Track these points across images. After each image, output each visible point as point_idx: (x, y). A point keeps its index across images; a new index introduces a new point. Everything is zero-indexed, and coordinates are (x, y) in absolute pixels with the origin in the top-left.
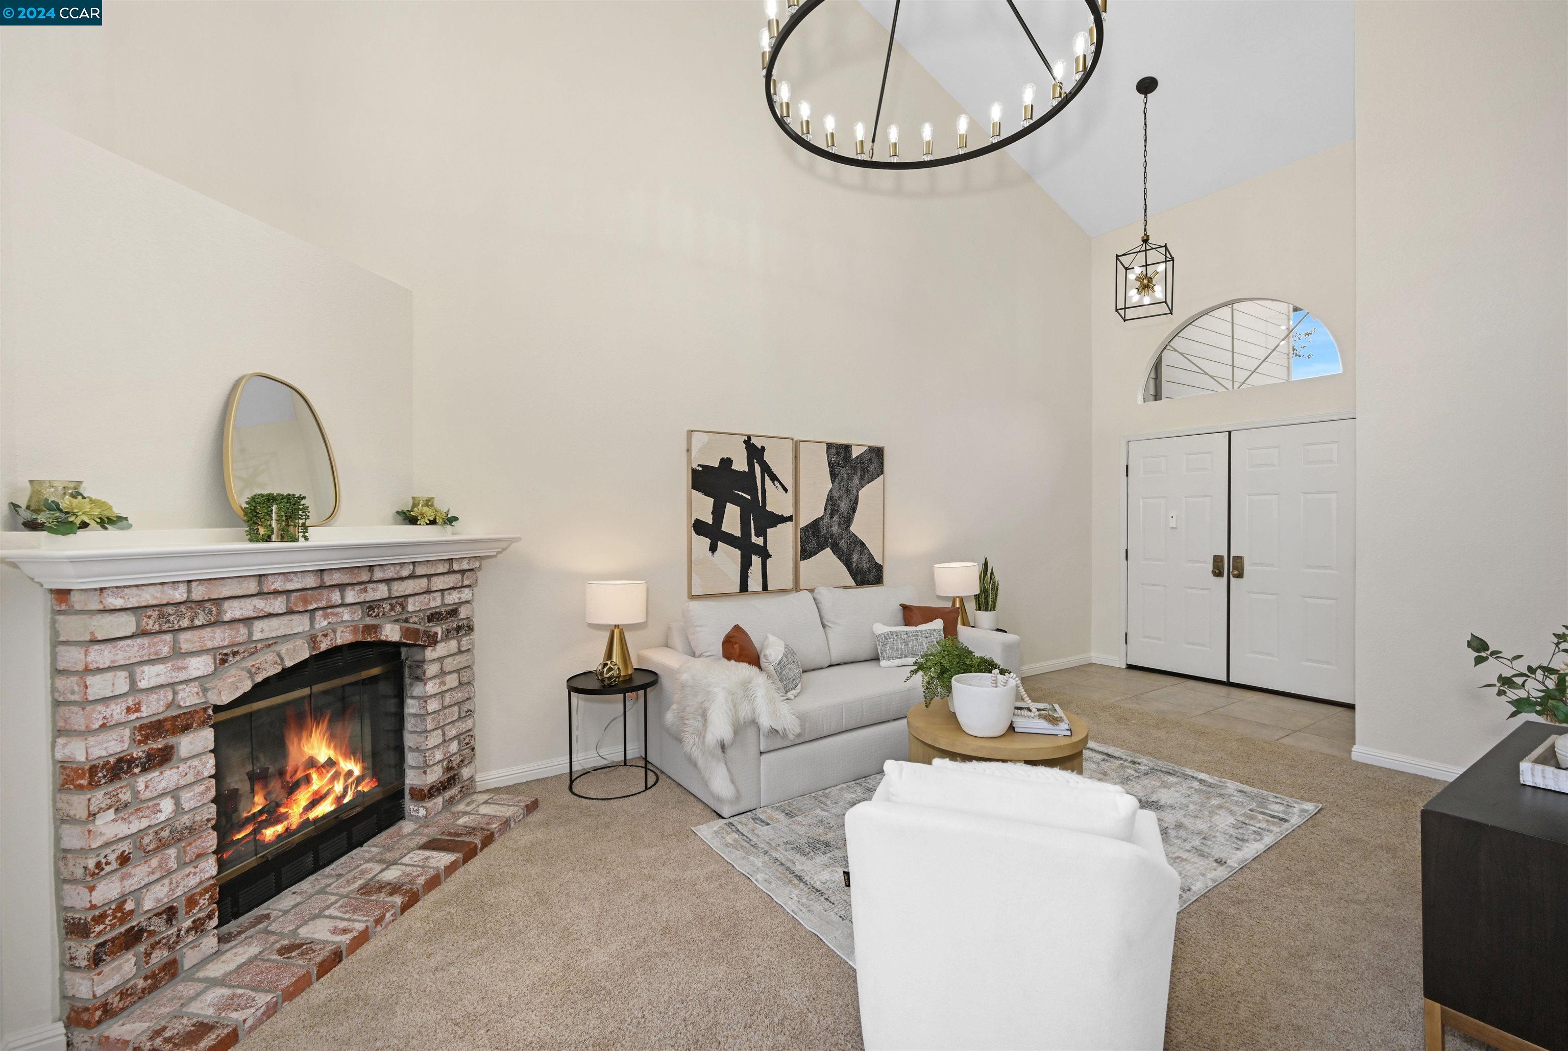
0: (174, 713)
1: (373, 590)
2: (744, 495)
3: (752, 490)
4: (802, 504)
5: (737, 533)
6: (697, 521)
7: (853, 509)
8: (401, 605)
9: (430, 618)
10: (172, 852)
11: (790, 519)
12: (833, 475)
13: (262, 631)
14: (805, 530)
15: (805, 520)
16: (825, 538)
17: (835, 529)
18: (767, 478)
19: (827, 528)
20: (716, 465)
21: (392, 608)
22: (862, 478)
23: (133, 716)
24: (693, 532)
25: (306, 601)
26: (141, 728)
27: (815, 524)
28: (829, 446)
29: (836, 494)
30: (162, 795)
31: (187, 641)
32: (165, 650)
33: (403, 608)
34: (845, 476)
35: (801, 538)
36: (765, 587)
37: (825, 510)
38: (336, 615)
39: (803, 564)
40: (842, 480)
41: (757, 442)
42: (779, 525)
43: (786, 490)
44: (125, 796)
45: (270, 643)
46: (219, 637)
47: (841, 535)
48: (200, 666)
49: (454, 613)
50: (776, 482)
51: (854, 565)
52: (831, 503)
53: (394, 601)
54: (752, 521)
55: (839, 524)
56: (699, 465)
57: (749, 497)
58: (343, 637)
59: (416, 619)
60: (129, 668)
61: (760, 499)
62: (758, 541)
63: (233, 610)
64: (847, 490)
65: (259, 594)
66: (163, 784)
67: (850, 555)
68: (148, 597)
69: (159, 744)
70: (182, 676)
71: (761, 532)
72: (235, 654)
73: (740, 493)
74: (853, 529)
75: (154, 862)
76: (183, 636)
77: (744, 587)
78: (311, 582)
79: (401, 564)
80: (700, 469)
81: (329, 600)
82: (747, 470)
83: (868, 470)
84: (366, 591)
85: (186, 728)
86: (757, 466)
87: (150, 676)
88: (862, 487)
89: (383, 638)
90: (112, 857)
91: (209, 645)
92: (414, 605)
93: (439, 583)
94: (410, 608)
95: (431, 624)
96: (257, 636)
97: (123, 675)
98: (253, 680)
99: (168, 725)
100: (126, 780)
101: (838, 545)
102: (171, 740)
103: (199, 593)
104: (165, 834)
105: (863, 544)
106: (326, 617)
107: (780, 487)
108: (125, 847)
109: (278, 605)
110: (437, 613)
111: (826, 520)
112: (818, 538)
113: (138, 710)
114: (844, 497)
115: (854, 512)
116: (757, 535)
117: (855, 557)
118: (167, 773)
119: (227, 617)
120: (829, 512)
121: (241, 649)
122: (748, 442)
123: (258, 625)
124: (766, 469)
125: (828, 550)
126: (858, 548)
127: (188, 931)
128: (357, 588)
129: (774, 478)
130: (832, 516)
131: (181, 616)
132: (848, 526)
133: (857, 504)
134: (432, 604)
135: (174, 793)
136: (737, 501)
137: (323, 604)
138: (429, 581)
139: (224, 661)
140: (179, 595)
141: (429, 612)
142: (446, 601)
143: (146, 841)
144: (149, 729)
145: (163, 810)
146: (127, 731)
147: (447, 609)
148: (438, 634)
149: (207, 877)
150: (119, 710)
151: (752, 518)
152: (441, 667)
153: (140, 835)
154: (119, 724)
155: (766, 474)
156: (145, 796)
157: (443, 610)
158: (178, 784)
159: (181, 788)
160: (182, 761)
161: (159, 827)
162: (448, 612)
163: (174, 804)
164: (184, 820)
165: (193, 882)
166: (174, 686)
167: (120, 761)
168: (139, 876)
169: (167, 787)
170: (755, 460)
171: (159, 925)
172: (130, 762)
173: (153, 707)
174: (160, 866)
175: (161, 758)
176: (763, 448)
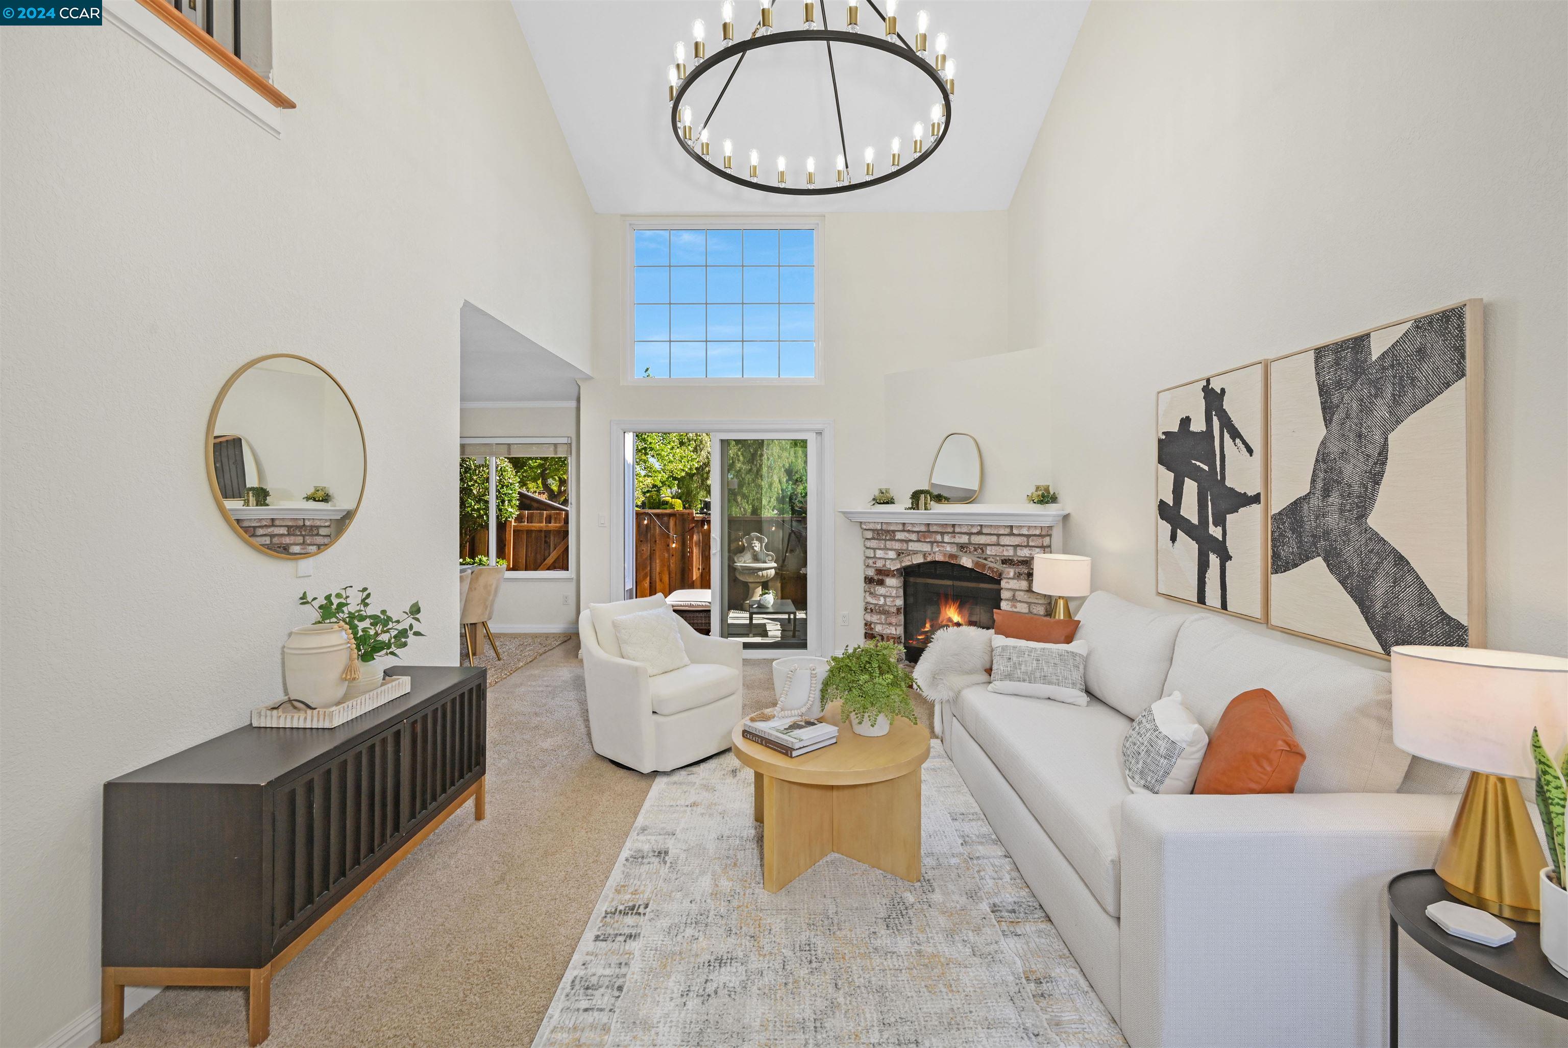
0: (884, 568)
1: (959, 537)
2: (1202, 465)
3: (1209, 458)
4: (1274, 474)
5: (1195, 520)
6: (1161, 501)
7: (1376, 478)
8: (982, 549)
9: (1004, 562)
10: (883, 617)
11: (1256, 499)
12: (1328, 410)
13: (913, 546)
14: (1278, 518)
15: (1279, 502)
16: (1314, 536)
17: (1333, 520)
18: (1227, 436)
19: (1317, 517)
20: (1176, 429)
21: (975, 550)
22: (1396, 400)
23: (874, 566)
24: (1159, 517)
25: (925, 538)
26: (876, 570)
27: (1295, 509)
28: (1321, 352)
29: (1334, 449)
30: (881, 595)
31: (889, 544)
32: (883, 545)
33: (983, 551)
34: (1355, 405)
35: (1273, 532)
36: (1224, 606)
37: (1313, 481)
38: (943, 547)
39: (1275, 578)
40: (1348, 416)
41: (1218, 384)
42: (1241, 510)
43: (1250, 451)
44: (872, 590)
45: (915, 552)
46: (897, 546)
47: (1346, 533)
48: (892, 554)
49: (1025, 562)
50: (1238, 441)
51: (1378, 605)
52: (1323, 466)
53: (977, 546)
54: (1210, 503)
55: (1342, 511)
56: (1163, 432)
57: (1206, 468)
58: (939, 558)
59: (993, 560)
60: (874, 549)
61: (1218, 470)
62: (1215, 531)
63: (899, 536)
64: (1360, 436)
65: (903, 531)
66: (881, 592)
67: (1367, 580)
68: (871, 526)
69: (881, 577)
70: (887, 557)
71: (1220, 521)
72: (903, 553)
73: (1198, 463)
74: (1373, 521)
75: (878, 616)
76: (888, 542)
77: (1201, 597)
78: (923, 529)
79: (972, 526)
80: (1164, 436)
81: (935, 539)
82: (1205, 429)
83: (1413, 379)
84: (955, 537)
85: (888, 575)
86: (1215, 419)
87: (879, 554)
88: (1399, 422)
89: (962, 564)
90: (869, 608)
91: (894, 548)
92: (991, 550)
93: (1005, 540)
94: (988, 552)
95: (1004, 566)
96: (910, 548)
97: (872, 551)
98: (901, 564)
99: (883, 572)
100: (872, 585)
101: (1339, 555)
102: (884, 578)
103: (884, 527)
104: (881, 609)
105: (1400, 560)
106: (938, 546)
107: (1242, 447)
108: (872, 606)
109: (914, 537)
110: (1009, 560)
111: (1315, 502)
112: (1300, 536)
113: (875, 564)
114: (1352, 451)
115: (1377, 483)
116: (1216, 525)
117: (1380, 588)
118: (883, 589)
119: (896, 538)
120: (1320, 485)
121: (904, 551)
122: (1206, 387)
123: (911, 544)
124: (1225, 421)
125: (1318, 564)
126: (1388, 565)
128: (950, 535)
129: (1235, 434)
130: (1326, 493)
131: (883, 535)
132: (1363, 516)
133: (1384, 463)
134: (1005, 553)
135: (885, 597)
136: (1196, 474)
137: (933, 540)
138: (998, 538)
139: (899, 555)
140: (879, 527)
141: (1003, 558)
142: (1018, 554)
143: (877, 608)
144: (879, 572)
145: (882, 601)
146: (873, 570)
147: (1019, 559)
148: (1012, 574)
149: (893, 633)
150: (871, 562)
151: (1209, 498)
152: (1014, 596)
153: (876, 605)
154: (871, 567)
155: (1225, 430)
156: (877, 593)
157: (1015, 559)
158: (887, 594)
159: (888, 596)
160: (888, 587)
161: (880, 606)
162: (1019, 562)
163: (885, 601)
164: (887, 608)
165: (889, 632)
166: (885, 559)
167: (871, 578)
168: (875, 618)
169: (884, 594)
170: (1214, 413)
171: (878, 638)
172: (874, 580)
173: (880, 564)
174: (880, 619)
175: (881, 583)
176: (1221, 389)
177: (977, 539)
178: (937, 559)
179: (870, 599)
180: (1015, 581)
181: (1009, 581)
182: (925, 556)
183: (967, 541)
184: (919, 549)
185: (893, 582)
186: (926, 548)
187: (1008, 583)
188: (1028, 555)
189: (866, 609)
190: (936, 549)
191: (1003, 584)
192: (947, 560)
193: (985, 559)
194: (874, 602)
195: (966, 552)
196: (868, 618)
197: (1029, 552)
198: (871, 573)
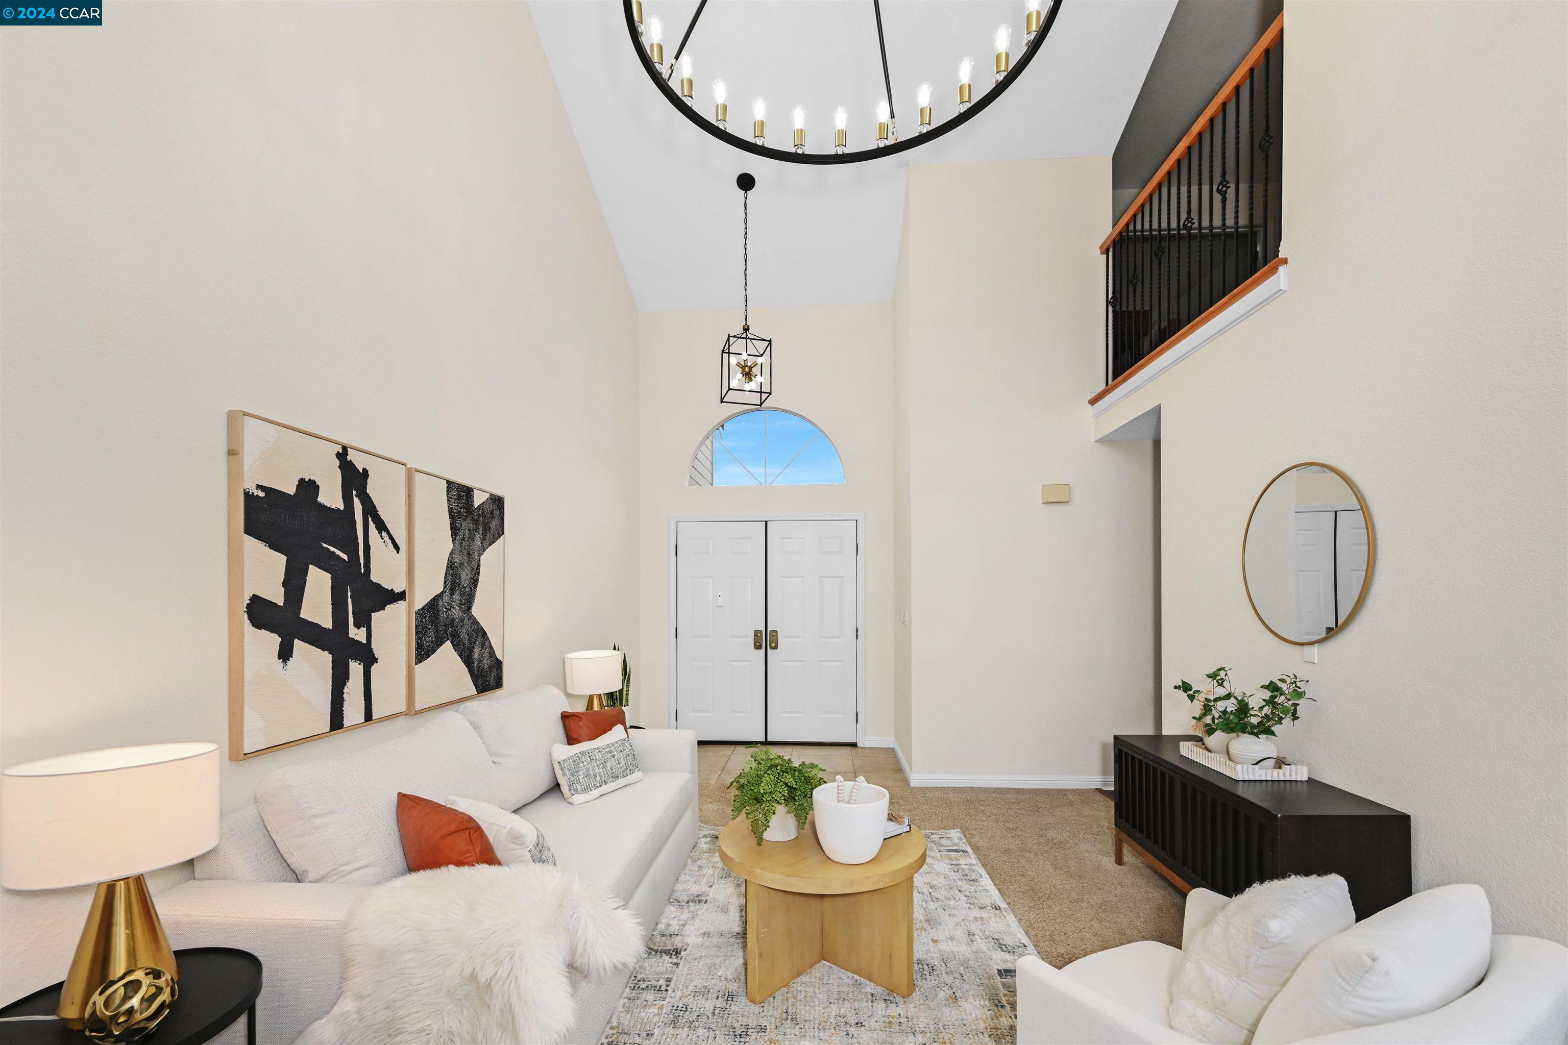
2: (338, 552)
3: (350, 545)
4: (417, 574)
5: (327, 622)
6: (255, 599)
7: (475, 582)
11: (401, 596)
12: (454, 530)
14: (421, 614)
15: (421, 599)
16: (445, 625)
17: (456, 613)
18: (372, 526)
19: (447, 611)
20: (291, 490)
22: (483, 539)
24: (247, 623)
27: (433, 604)
28: (450, 485)
29: (456, 560)
34: (467, 532)
35: (416, 627)
36: (368, 717)
37: (445, 582)
39: (419, 668)
40: (464, 538)
41: (359, 461)
42: (388, 607)
43: (397, 548)
47: (462, 620)
50: (384, 534)
51: (476, 663)
52: (451, 572)
54: (350, 600)
55: (460, 604)
56: (259, 487)
57: (345, 557)
61: (361, 561)
62: (357, 634)
64: (469, 554)
67: (471, 651)
71: (364, 621)
73: (332, 549)
74: (474, 610)
77: (337, 722)
80: (262, 494)
82: (342, 508)
83: (490, 527)
86: (356, 501)
88: (484, 550)
101: (459, 637)
105: (484, 633)
107: (389, 541)
111: (446, 598)
112: (436, 627)
114: (466, 564)
115: (476, 586)
116: (358, 625)
117: (476, 652)
120: (449, 586)
122: (342, 456)
124: (370, 510)
125: (448, 645)
126: (480, 639)
129: (382, 527)
130: (452, 591)
132: (470, 608)
133: (479, 574)
136: (326, 562)
151: (349, 594)
155: (370, 519)
170: (354, 492)
176: (365, 471)
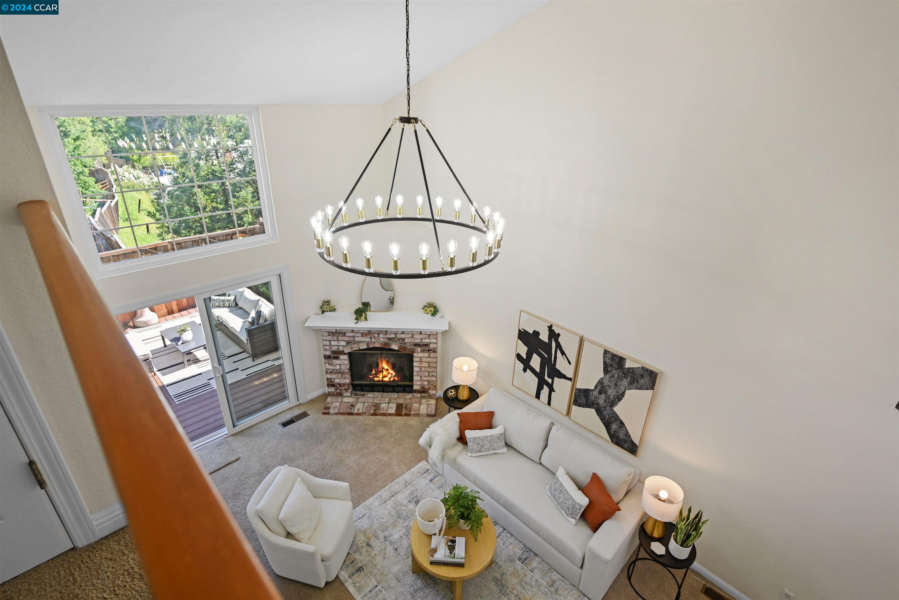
0: (339, 351)
1: (389, 335)
2: (544, 354)
3: (549, 353)
4: (579, 376)
5: (537, 370)
6: (518, 354)
7: (619, 399)
8: (402, 339)
9: (415, 345)
10: (339, 375)
11: (569, 379)
12: (606, 371)
13: (359, 340)
14: (578, 390)
15: (580, 386)
16: (593, 403)
17: (601, 402)
18: (559, 352)
19: (595, 398)
20: (531, 332)
22: (631, 383)
23: (331, 349)
24: (516, 358)
25: (367, 336)
26: (332, 352)
27: (586, 391)
28: (606, 352)
29: (606, 382)
30: (337, 364)
32: (336, 339)
33: (403, 342)
34: (616, 375)
35: (575, 393)
36: (549, 403)
37: (595, 388)
38: (379, 339)
39: (574, 407)
40: (613, 377)
41: (557, 330)
42: (562, 379)
43: (570, 363)
44: (330, 362)
45: (359, 343)
46: (347, 339)
47: (605, 408)
48: (343, 344)
49: (427, 345)
50: (564, 356)
51: (613, 430)
52: (600, 385)
53: (400, 339)
54: (546, 369)
55: (605, 401)
56: (522, 329)
57: (547, 356)
58: (378, 345)
59: (409, 345)
60: (330, 341)
61: (553, 360)
62: (548, 380)
64: (616, 385)
65: (351, 332)
67: (610, 423)
68: (328, 331)
69: (336, 355)
70: (340, 345)
71: (551, 378)
72: (351, 342)
73: (542, 352)
74: (615, 409)
75: (336, 375)
76: (340, 338)
77: (538, 396)
78: (365, 331)
79: (397, 331)
80: (523, 331)
81: (374, 336)
82: (547, 342)
83: (638, 381)
84: (386, 336)
85: (341, 354)
86: (553, 342)
87: (333, 343)
88: (630, 389)
89: (391, 348)
90: (329, 371)
91: (345, 340)
92: (408, 340)
93: (416, 336)
94: (406, 341)
95: (415, 347)
96: (356, 340)
97: (328, 342)
98: (352, 349)
99: (338, 353)
100: (330, 360)
101: (601, 412)
102: (339, 356)
103: (338, 331)
104: (338, 371)
105: (622, 423)
106: (375, 339)
107: (566, 359)
108: (331, 371)
109: (359, 335)
110: (418, 344)
111: (595, 393)
112: (587, 400)
113: (331, 348)
114: (612, 387)
115: (619, 401)
116: (548, 378)
117: (614, 427)
118: (338, 361)
119: (346, 336)
120: (598, 390)
121: (352, 342)
122: (550, 327)
123: (357, 338)
124: (558, 346)
125: (593, 411)
126: (618, 423)
127: (344, 389)
128: (383, 335)
129: (563, 353)
130: (600, 393)
131: (337, 334)
132: (612, 406)
133: (622, 397)
134: (416, 341)
135: (340, 365)
136: (540, 355)
137: (372, 336)
138: (413, 336)
139: (348, 343)
140: (334, 331)
141: (414, 343)
142: (423, 341)
143: (334, 371)
144: (334, 352)
145: (338, 367)
146: (330, 352)
147: (424, 344)
148: (419, 350)
149: (347, 382)
150: (328, 348)
151: (546, 367)
152: (421, 360)
153: (333, 370)
154: (328, 350)
155: (558, 349)
156: (334, 363)
157: (421, 344)
158: (341, 364)
159: (342, 365)
160: (342, 360)
161: (337, 370)
162: (424, 345)
163: (340, 367)
164: (342, 370)
165: (344, 382)
166: (338, 346)
167: (329, 356)
168: (334, 376)
169: (339, 363)
170: (553, 339)
171: (338, 386)
172: (331, 357)
173: (334, 349)
174: (337, 376)
175: (337, 358)
176: (558, 333)
177: (399, 336)
178: (376, 346)
179: (328, 366)
180: (421, 353)
181: (418, 353)
182: (368, 345)
183: (394, 337)
184: (362, 340)
185: (344, 358)
186: (368, 339)
187: (418, 354)
188: (428, 342)
189: (327, 372)
190: (373, 340)
191: (415, 355)
192: (383, 346)
193: (405, 344)
194: (332, 368)
195: (393, 341)
196: (329, 376)
197: (429, 340)
198: (328, 353)
